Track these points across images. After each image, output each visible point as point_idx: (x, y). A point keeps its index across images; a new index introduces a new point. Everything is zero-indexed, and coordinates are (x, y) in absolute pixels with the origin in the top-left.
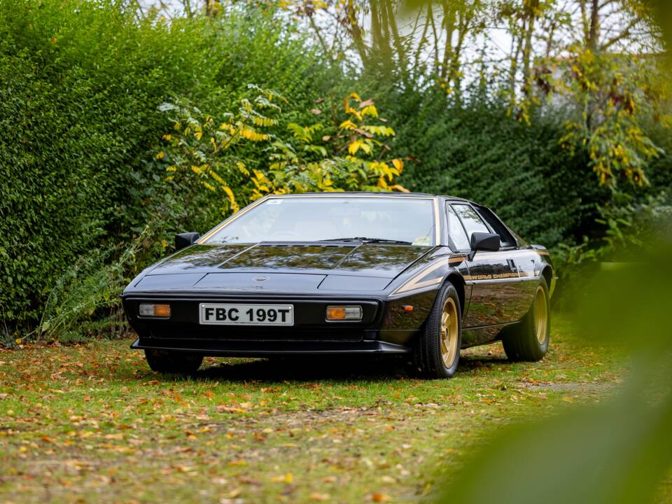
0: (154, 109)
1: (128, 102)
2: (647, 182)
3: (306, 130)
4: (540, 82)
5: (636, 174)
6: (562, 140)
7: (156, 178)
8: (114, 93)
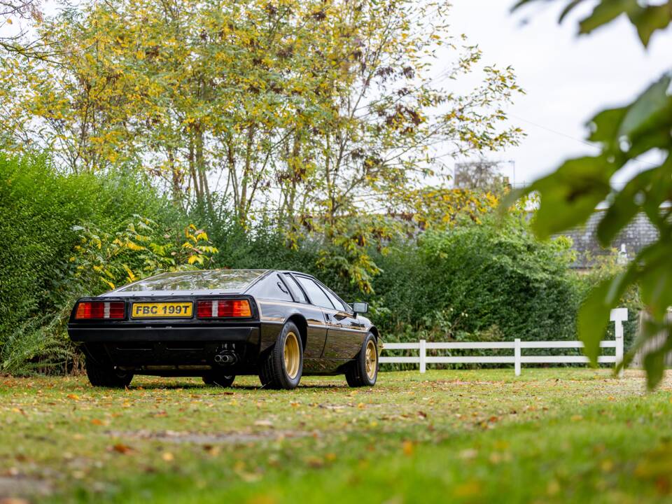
0: (68, 229)
1: (52, 223)
2: (373, 291)
3: (162, 248)
4: (305, 224)
5: (366, 285)
6: (317, 262)
7: (71, 273)
8: (44, 218)
